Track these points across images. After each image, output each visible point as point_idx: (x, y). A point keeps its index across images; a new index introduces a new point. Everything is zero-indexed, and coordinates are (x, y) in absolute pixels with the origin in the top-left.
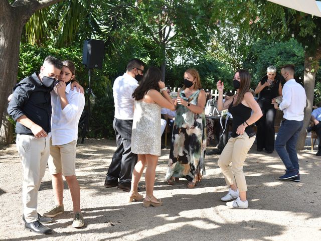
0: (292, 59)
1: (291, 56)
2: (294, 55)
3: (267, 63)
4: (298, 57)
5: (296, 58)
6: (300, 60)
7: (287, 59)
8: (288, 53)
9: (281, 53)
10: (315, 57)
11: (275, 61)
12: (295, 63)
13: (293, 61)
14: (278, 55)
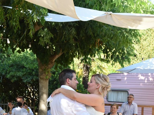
0: (21, 70)
1: (20, 68)
2: (23, 67)
3: (2, 74)
4: (26, 68)
5: (24, 69)
6: (29, 71)
7: (18, 70)
8: (18, 65)
9: (12, 66)
10: (48, 66)
11: (8, 72)
12: (25, 73)
13: (23, 72)
14: (10, 67)
